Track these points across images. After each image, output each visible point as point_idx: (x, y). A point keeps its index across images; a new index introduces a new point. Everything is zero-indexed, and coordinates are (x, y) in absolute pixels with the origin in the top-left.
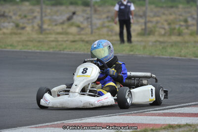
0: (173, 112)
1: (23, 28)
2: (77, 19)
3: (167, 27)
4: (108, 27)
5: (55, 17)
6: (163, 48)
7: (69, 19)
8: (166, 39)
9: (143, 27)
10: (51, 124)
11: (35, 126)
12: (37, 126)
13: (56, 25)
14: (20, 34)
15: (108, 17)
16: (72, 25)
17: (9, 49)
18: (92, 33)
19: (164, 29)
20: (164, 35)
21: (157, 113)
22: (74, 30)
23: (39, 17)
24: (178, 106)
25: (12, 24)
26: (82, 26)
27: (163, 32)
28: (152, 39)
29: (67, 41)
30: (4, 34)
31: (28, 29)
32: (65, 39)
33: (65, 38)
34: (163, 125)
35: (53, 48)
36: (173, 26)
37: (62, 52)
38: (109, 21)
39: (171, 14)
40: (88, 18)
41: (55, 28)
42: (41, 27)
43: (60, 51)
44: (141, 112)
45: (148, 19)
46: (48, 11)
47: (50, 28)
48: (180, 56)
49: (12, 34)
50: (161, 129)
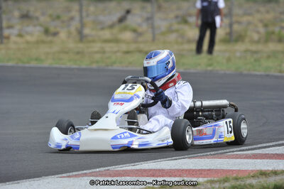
0: (267, 152)
1: (55, 34)
2: (133, 20)
3: (262, 30)
4: (177, 31)
5: (101, 18)
6: (255, 60)
7: (121, 20)
8: (260, 47)
9: (228, 30)
10: (91, 171)
11: (68, 174)
12: (71, 174)
13: (103, 29)
14: (51, 42)
15: (177, 17)
16: (125, 29)
17: (33, 64)
18: (154, 40)
19: (258, 32)
20: (258, 42)
21: (243, 155)
22: (128, 35)
23: (77, 18)
24: (274, 143)
25: (38, 28)
26: (140, 30)
27: (256, 37)
28: (240, 47)
29: (118, 51)
30: (28, 42)
31: (63, 35)
32: (116, 49)
33: (114, 47)
34: (252, 171)
35: (97, 62)
36: (271, 29)
37: (110, 68)
38: (179, 23)
39: (268, 12)
40: (148, 19)
41: (101, 33)
42: (80, 32)
43: (108, 66)
44: (221, 153)
45: (234, 19)
46: (92, 8)
47: (93, 33)
48: (280, 72)
49: (38, 42)
50: (249, 177)
